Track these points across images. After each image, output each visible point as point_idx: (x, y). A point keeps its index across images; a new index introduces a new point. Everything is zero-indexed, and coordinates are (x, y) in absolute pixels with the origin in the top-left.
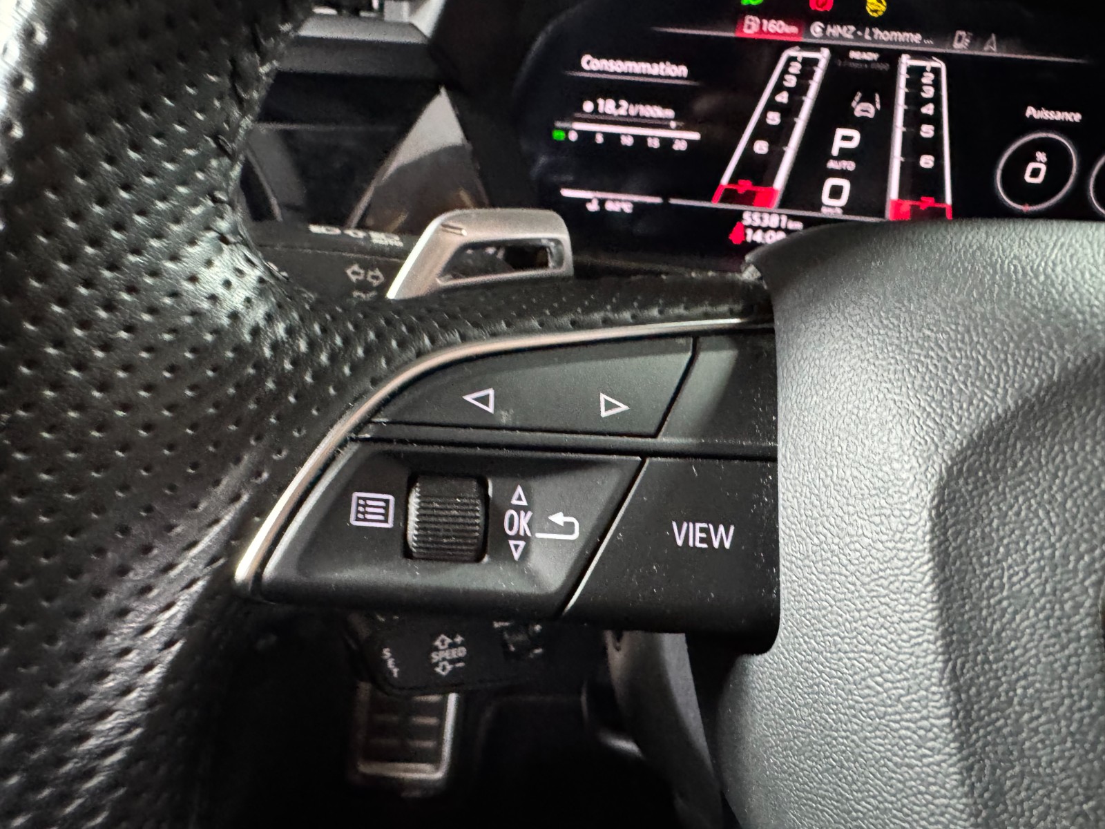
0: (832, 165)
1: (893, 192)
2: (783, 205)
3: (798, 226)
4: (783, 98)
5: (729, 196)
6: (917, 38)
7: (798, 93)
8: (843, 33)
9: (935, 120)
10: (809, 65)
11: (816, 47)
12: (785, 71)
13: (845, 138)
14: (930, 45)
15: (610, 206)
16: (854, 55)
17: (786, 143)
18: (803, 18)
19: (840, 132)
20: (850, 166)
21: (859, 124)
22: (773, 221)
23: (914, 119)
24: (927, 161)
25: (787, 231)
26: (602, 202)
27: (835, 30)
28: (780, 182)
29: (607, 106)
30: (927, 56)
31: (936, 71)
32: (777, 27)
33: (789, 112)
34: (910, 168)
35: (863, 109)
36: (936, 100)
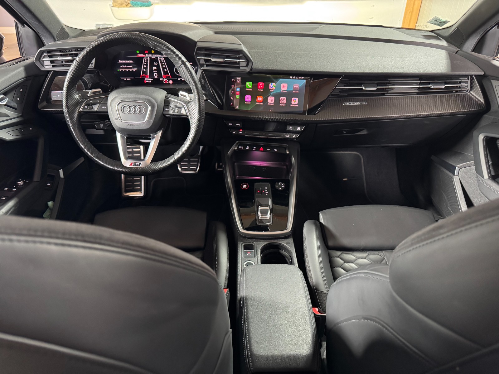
0: (154, 71)
1: (163, 74)
2: (149, 77)
3: (152, 80)
4: (145, 64)
5: (142, 77)
6: (159, 55)
7: (147, 63)
8: (150, 55)
9: (165, 65)
10: (147, 59)
11: (147, 57)
12: (144, 60)
13: (155, 68)
14: (161, 56)
15: (127, 79)
16: (152, 58)
17: (148, 69)
18: (145, 54)
19: (154, 67)
20: (156, 71)
21: (156, 66)
22: (149, 79)
23: (162, 65)
24: (165, 70)
25: (151, 80)
26: (126, 79)
27: (149, 55)
28: (148, 74)
29: (124, 66)
30: (161, 57)
31: (163, 59)
32: (142, 55)
33: (147, 65)
34: (164, 71)
35: (156, 64)
36: (164, 62)
